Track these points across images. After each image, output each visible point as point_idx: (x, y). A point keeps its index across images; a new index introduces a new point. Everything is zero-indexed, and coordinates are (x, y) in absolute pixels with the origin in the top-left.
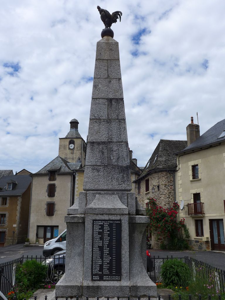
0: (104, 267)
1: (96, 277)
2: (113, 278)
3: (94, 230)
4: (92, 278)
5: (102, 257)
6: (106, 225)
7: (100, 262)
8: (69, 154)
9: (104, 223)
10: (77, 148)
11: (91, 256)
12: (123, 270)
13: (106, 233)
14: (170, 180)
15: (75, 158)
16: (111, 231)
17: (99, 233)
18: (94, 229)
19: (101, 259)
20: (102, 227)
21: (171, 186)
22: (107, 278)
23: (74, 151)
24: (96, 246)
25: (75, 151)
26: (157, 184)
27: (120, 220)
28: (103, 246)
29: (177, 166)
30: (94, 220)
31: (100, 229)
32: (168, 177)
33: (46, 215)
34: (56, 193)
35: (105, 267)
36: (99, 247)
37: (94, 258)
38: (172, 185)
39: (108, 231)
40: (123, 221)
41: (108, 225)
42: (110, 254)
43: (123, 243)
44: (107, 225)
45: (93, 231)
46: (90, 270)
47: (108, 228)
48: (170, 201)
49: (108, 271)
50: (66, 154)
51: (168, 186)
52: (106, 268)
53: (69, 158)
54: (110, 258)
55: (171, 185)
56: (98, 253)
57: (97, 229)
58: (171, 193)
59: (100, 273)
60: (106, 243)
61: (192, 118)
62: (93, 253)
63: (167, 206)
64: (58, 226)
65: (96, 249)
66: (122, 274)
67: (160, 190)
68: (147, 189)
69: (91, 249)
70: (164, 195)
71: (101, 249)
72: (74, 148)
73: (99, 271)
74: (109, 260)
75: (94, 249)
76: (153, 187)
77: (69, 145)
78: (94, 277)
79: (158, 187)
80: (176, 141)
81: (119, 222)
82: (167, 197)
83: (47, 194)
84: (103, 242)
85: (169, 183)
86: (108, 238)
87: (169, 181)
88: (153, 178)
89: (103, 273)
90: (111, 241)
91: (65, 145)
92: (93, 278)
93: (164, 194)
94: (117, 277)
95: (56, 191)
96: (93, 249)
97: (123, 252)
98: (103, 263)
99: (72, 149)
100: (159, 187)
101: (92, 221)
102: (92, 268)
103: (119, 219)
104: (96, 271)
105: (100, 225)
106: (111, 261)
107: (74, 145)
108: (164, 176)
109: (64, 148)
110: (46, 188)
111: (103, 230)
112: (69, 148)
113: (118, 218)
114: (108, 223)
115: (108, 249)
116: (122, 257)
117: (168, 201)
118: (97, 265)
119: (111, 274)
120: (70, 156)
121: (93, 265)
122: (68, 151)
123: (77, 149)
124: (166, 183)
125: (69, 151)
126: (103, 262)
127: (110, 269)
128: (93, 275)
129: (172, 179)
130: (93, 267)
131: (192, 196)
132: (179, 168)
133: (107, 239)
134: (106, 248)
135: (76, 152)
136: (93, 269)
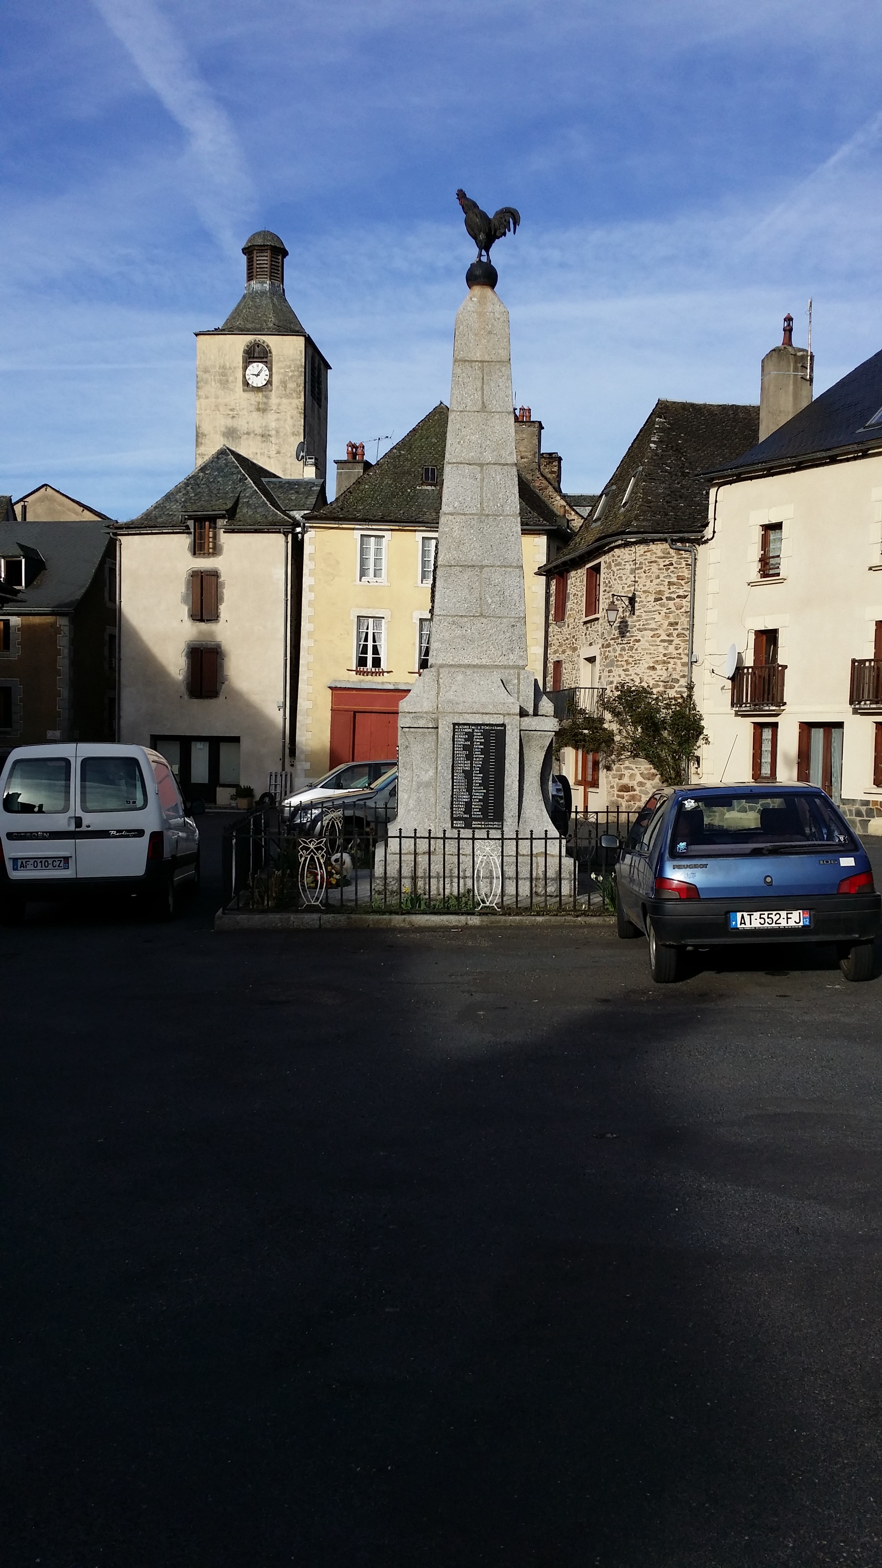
0: (473, 806)
1: (459, 822)
2: (488, 824)
3: (456, 743)
4: (452, 824)
5: (469, 790)
6: (477, 732)
7: (466, 798)
8: (245, 412)
9: (473, 730)
10: (284, 384)
11: (450, 787)
12: (506, 812)
13: (478, 746)
14: (679, 578)
15: (273, 433)
16: (486, 744)
17: (465, 747)
18: (456, 739)
19: (467, 793)
20: (470, 736)
21: (678, 600)
22: (479, 824)
23: (267, 397)
24: (459, 769)
25: (274, 400)
26: (627, 592)
27: (503, 725)
28: (471, 770)
29: (707, 525)
30: (454, 724)
31: (466, 740)
32: (672, 564)
33: (186, 697)
34: (223, 609)
35: (476, 806)
36: (464, 771)
37: (455, 790)
38: (685, 597)
39: (481, 744)
40: (508, 727)
41: (481, 732)
42: (485, 784)
43: (507, 765)
44: (480, 734)
45: (454, 744)
46: (449, 812)
47: (481, 739)
48: (670, 653)
49: (480, 813)
50: (231, 410)
51: (669, 599)
52: (477, 808)
53: (248, 434)
54: (485, 791)
55: (678, 597)
56: (464, 781)
57: (461, 740)
58: (677, 624)
59: (466, 816)
60: (478, 763)
61: (789, 319)
62: (453, 782)
63: (659, 672)
64: (236, 740)
65: (459, 776)
66: (505, 818)
67: (637, 613)
68: (592, 605)
69: (451, 776)
70: (652, 633)
71: (468, 775)
72: (269, 382)
73: (465, 813)
74: (483, 794)
75: (455, 774)
76: (613, 602)
77: (245, 368)
78: (455, 822)
79: (632, 600)
80: (724, 408)
81: (503, 728)
82: (662, 641)
83: (184, 610)
84: (471, 764)
85: (673, 588)
86: (481, 756)
87: (675, 580)
88: (616, 565)
89: (471, 815)
90: (485, 761)
91: (224, 367)
92: (454, 825)
93: (652, 630)
94: (496, 823)
95: (222, 599)
96: (453, 776)
97: (507, 781)
98: (471, 800)
99: (259, 389)
100: (635, 602)
101: (452, 726)
102: (452, 808)
103: (502, 723)
104: (460, 812)
105: (466, 733)
106: (486, 796)
107: (270, 370)
108: (655, 562)
109: (220, 382)
110: (180, 587)
111: (472, 742)
112: (246, 384)
113: (499, 720)
114: (481, 729)
115: (482, 775)
116: (505, 790)
117: (665, 655)
118: (460, 803)
119: (485, 818)
120: (250, 421)
121: (454, 802)
122: (240, 398)
123: (285, 387)
124: (662, 588)
125: (247, 395)
126: (471, 798)
127: (484, 810)
128: (453, 819)
129: (686, 573)
130: (454, 806)
131: (752, 637)
132: (714, 532)
133: (478, 757)
134: (477, 774)
135: (279, 405)
136: (454, 809)
